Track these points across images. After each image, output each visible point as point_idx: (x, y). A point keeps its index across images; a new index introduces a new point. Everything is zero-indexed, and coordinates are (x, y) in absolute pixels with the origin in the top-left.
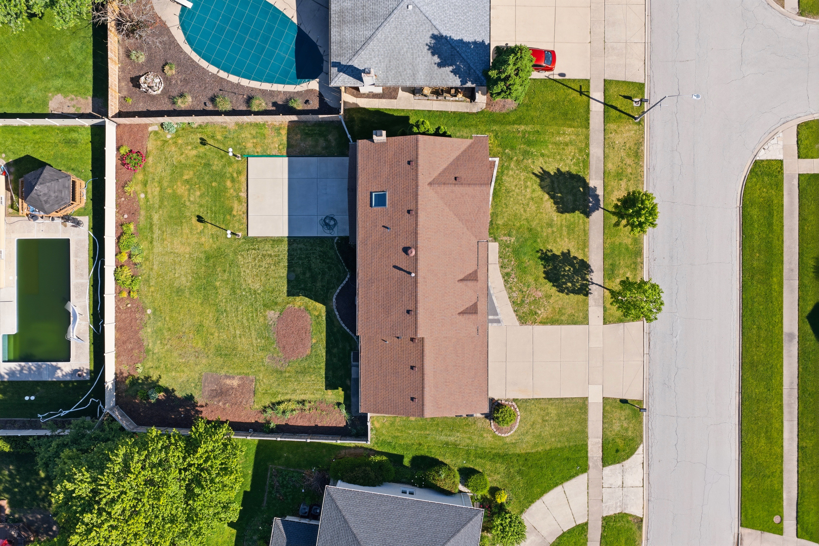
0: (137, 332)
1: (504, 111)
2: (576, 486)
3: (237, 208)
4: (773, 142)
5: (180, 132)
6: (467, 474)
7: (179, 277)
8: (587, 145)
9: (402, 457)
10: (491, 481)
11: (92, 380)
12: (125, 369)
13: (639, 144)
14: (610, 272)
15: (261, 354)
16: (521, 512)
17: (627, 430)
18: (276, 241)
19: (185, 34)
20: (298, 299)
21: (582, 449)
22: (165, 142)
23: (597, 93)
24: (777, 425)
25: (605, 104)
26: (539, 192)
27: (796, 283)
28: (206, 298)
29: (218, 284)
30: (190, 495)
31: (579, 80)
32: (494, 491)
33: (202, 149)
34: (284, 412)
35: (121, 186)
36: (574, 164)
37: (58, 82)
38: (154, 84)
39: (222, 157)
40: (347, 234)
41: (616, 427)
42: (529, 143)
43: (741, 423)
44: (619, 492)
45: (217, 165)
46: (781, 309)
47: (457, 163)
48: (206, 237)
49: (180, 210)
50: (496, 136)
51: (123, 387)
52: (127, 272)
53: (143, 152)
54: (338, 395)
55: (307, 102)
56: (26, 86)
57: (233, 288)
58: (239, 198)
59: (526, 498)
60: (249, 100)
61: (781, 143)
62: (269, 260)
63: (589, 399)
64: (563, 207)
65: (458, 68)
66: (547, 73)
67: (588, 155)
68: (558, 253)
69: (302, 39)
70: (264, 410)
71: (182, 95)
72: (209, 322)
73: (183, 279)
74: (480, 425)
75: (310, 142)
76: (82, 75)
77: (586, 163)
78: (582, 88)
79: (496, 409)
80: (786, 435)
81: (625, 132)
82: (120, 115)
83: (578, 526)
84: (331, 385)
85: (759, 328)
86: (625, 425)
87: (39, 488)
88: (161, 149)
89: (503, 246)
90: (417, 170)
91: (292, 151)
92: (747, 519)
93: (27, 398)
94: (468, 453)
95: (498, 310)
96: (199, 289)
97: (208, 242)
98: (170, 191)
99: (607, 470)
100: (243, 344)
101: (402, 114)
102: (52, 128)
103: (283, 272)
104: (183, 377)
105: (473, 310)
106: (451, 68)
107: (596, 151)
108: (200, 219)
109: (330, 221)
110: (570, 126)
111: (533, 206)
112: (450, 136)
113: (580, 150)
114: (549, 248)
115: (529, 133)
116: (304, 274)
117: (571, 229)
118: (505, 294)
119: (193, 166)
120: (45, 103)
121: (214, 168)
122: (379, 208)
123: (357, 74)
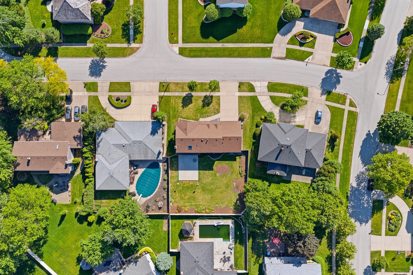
0: (222, 208)
1: (167, 117)
2: (260, 98)
3: (191, 183)
4: (174, 50)
5: (172, 197)
6: (257, 126)
7: (208, 198)
8: (175, 96)
9: (253, 142)
10: (259, 120)
11: (234, 219)
12: (231, 211)
13: (175, 83)
14: (206, 90)
15: (228, 178)
16: (267, 112)
17: (246, 86)
18: (199, 173)
19: (148, 196)
20: (214, 168)
21: (251, 97)
22: (175, 201)
23: (162, 94)
24: (245, 48)
25: (165, 92)
26: (187, 108)
27: (210, 44)
28: (214, 191)
29: (210, 188)
30: (259, 191)
31: (159, 98)
32: (261, 119)
33: (177, 192)
34: (242, 171)
35: (186, 212)
36: (180, 99)
37: (160, 228)
38: (160, 204)
39: (179, 187)
40: (197, 156)
41: (245, 89)
42: (175, 111)
43: (245, 57)
44: (262, 88)
45: (180, 188)
46: (216, 48)
47: (181, 129)
48: (198, 191)
49: (192, 198)
50: (173, 119)
51: (236, 212)
52: (207, 211)
53: (177, 207)
54: (238, 158)
55: (165, 166)
56: (161, 236)
57: (211, 184)
58: (189, 183)
59: (263, 111)
60: (164, 180)
61: (174, 48)
62: (204, 175)
63: (239, 95)
64: (191, 102)
65: (158, 129)
66: (158, 106)
67: (178, 96)
68: (202, 103)
69: (149, 167)
70: (241, 176)
71: (163, 197)
72: (220, 190)
73: (209, 197)
74: (245, 123)
75: (175, 165)
76: (158, 222)
77: (180, 97)
78: (161, 98)
79: (241, 119)
80: (248, 46)
81: (172, 87)
82: (168, 212)
83: (270, 98)
84: (235, 160)
85: (221, 53)
86: (245, 86)
87: (262, 232)
88: (177, 202)
89: (200, 117)
90: (184, 139)
91: (177, 169)
92: (269, 56)
93: (238, 234)
94: (252, 126)
95: (216, 118)
96: (211, 193)
97: (200, 191)
98: (187, 200)
99: (256, 91)
100: (225, 182)
101: (168, 142)
102: (171, 230)
103: (207, 172)
104: (234, 197)
105: (216, 125)
106: (158, 130)
107: (177, 94)
108: (194, 192)
109: (195, 160)
110: (171, 101)
111: (191, 110)
112: (175, 131)
113: (177, 98)
114: (201, 105)
115: (172, 111)
116: (207, 166)
117: (196, 100)
118: (212, 117)
119: (181, 194)
120: (165, 231)
121: (181, 189)
122: (192, 147)
123: (159, 153)
